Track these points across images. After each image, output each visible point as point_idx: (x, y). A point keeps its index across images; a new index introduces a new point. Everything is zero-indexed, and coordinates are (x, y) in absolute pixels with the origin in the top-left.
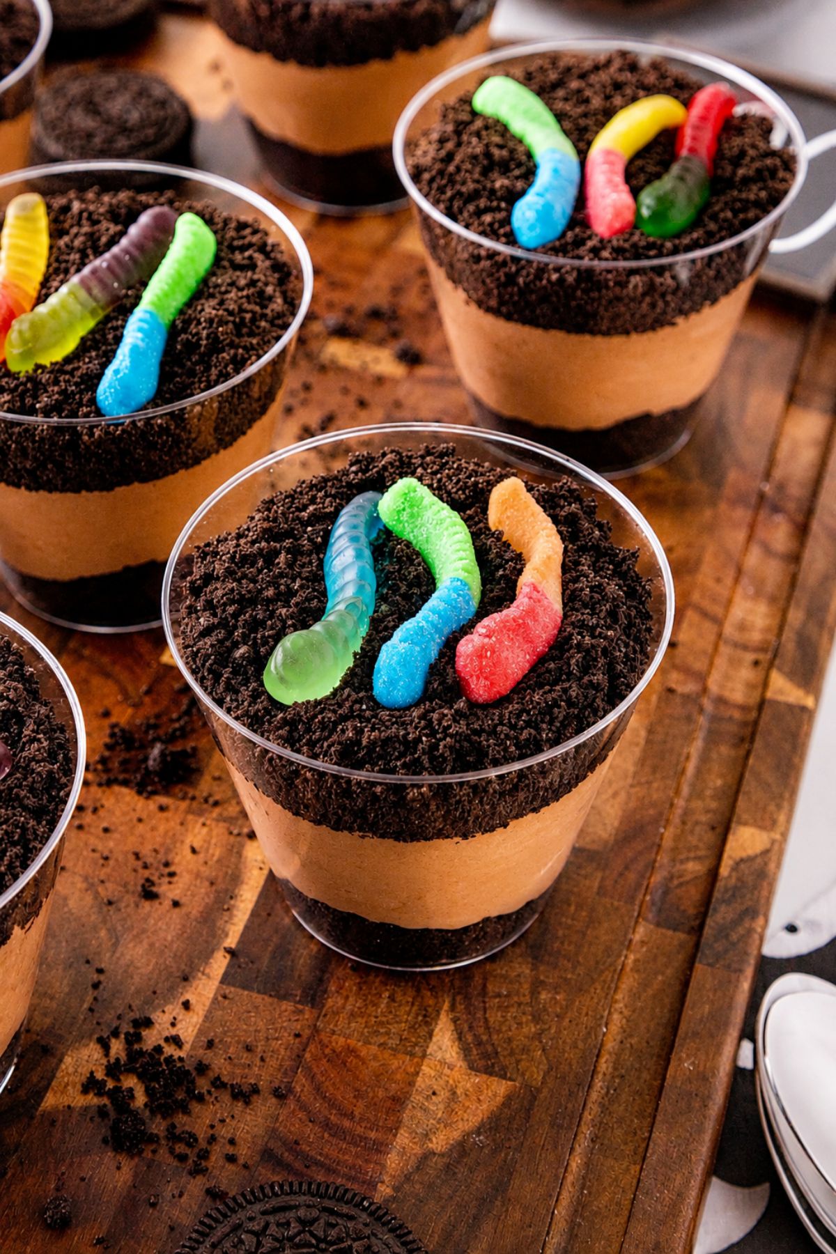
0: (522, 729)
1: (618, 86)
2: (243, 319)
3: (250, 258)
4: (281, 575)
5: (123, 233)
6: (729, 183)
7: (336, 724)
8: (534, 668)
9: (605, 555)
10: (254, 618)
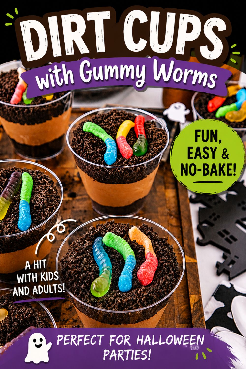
0: (159, 290)
1: (117, 119)
2: (48, 198)
3: (43, 181)
4: (86, 264)
5: (8, 181)
6: (152, 140)
7: (114, 300)
8: (156, 273)
9: (160, 240)
10: (83, 277)
